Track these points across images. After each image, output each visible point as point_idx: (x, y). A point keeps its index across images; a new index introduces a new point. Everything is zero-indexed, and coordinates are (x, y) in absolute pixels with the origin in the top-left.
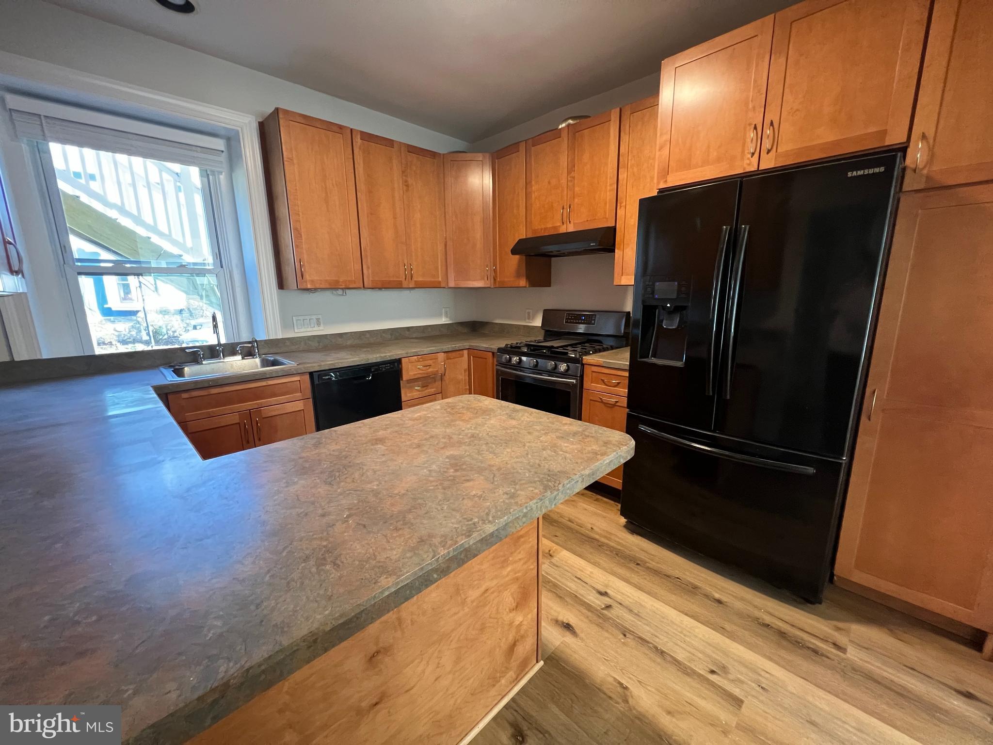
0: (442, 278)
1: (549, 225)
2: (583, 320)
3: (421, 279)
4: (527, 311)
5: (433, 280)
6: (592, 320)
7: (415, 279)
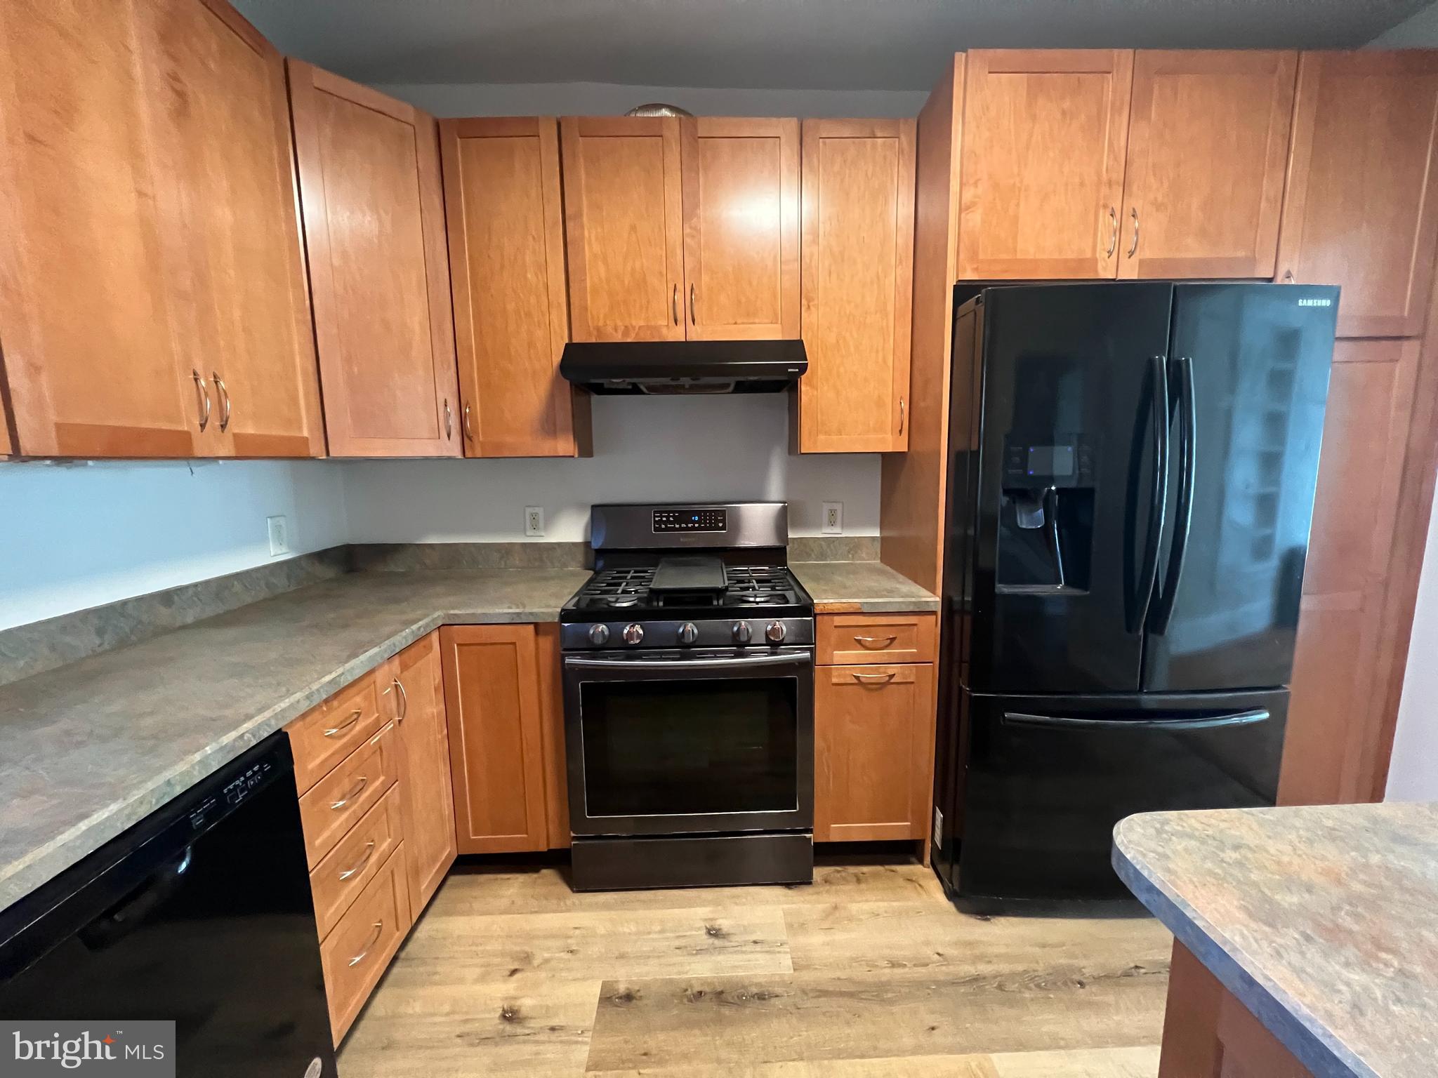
0: (310, 430)
1: (638, 322)
2: (694, 522)
3: (250, 430)
4: (529, 510)
5: (285, 434)
6: (717, 521)
7: (233, 428)
